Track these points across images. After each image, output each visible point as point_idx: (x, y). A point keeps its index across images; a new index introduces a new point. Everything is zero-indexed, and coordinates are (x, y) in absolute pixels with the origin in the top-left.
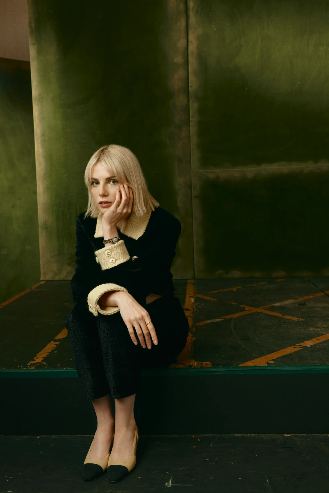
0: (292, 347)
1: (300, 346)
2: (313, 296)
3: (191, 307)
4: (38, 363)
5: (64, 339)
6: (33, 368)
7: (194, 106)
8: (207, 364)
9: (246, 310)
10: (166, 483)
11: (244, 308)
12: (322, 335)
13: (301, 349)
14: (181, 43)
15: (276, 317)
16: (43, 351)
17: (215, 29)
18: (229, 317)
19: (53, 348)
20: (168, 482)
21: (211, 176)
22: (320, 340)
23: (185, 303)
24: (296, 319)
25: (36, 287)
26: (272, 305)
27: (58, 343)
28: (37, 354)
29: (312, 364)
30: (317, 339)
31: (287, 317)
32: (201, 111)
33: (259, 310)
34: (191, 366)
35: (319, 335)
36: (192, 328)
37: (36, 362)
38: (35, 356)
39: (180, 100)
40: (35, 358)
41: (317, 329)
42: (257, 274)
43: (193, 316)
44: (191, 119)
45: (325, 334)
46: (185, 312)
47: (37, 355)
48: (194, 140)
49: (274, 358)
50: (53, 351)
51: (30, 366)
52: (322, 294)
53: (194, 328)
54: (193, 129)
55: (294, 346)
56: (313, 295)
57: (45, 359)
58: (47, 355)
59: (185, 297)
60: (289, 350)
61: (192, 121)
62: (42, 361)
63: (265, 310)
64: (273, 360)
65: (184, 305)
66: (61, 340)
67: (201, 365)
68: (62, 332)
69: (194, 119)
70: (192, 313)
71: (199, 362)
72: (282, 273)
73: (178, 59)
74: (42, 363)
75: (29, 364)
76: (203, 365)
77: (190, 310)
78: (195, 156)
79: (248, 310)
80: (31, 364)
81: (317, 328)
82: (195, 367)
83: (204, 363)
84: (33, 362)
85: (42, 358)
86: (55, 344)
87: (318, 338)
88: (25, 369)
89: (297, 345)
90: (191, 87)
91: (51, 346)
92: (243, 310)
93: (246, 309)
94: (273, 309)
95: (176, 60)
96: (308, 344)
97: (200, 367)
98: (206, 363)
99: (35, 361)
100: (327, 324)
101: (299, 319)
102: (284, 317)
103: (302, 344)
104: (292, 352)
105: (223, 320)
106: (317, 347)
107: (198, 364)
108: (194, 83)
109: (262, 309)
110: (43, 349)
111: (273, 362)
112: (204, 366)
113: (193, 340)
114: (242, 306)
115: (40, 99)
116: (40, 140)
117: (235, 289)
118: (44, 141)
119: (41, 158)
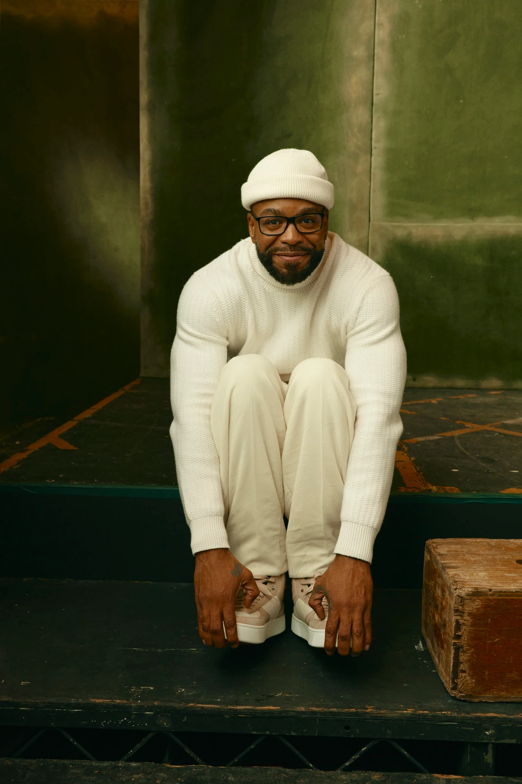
7: (380, 125)
8: (452, 490)
9: (468, 427)
10: (416, 647)
11: (463, 424)
14: (366, 27)
17: (420, 6)
18: (448, 434)
20: (417, 644)
21: (400, 233)
25: (131, 387)
26: (502, 422)
32: (391, 133)
33: (486, 427)
34: (430, 491)
39: (359, 115)
42: (460, 383)
44: (374, 145)
48: (378, 175)
53: (404, 446)
54: (377, 160)
61: (375, 148)
63: (495, 427)
67: (443, 490)
69: (379, 145)
71: (439, 487)
72: (495, 382)
73: (359, 52)
76: (447, 490)
78: (378, 201)
79: (471, 427)
82: (435, 492)
83: (447, 488)
90: (377, 94)
92: (462, 427)
93: (466, 426)
94: (506, 427)
95: (355, 53)
97: (443, 493)
98: (449, 487)
105: (441, 437)
108: (382, 90)
109: (491, 427)
112: (449, 492)
113: (413, 460)
114: (458, 422)
115: (151, 108)
116: (147, 170)
117: (434, 401)
118: (153, 172)
119: (149, 197)
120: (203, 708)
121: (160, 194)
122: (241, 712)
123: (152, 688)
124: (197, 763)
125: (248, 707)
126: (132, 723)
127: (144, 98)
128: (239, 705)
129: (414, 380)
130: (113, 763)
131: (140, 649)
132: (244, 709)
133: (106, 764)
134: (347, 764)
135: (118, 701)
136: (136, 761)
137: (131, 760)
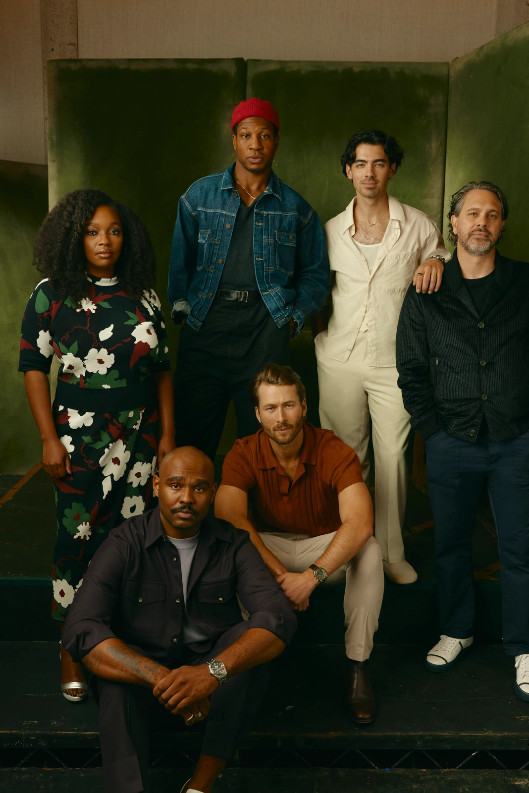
120: (66, 734)
122: (89, 735)
123: (36, 722)
124: (62, 767)
125: (93, 733)
126: (23, 745)
128: (88, 731)
130: (11, 768)
131: (33, 695)
132: (90, 734)
133: (6, 769)
134: (153, 764)
135: (14, 732)
136: (25, 767)
137: (23, 766)
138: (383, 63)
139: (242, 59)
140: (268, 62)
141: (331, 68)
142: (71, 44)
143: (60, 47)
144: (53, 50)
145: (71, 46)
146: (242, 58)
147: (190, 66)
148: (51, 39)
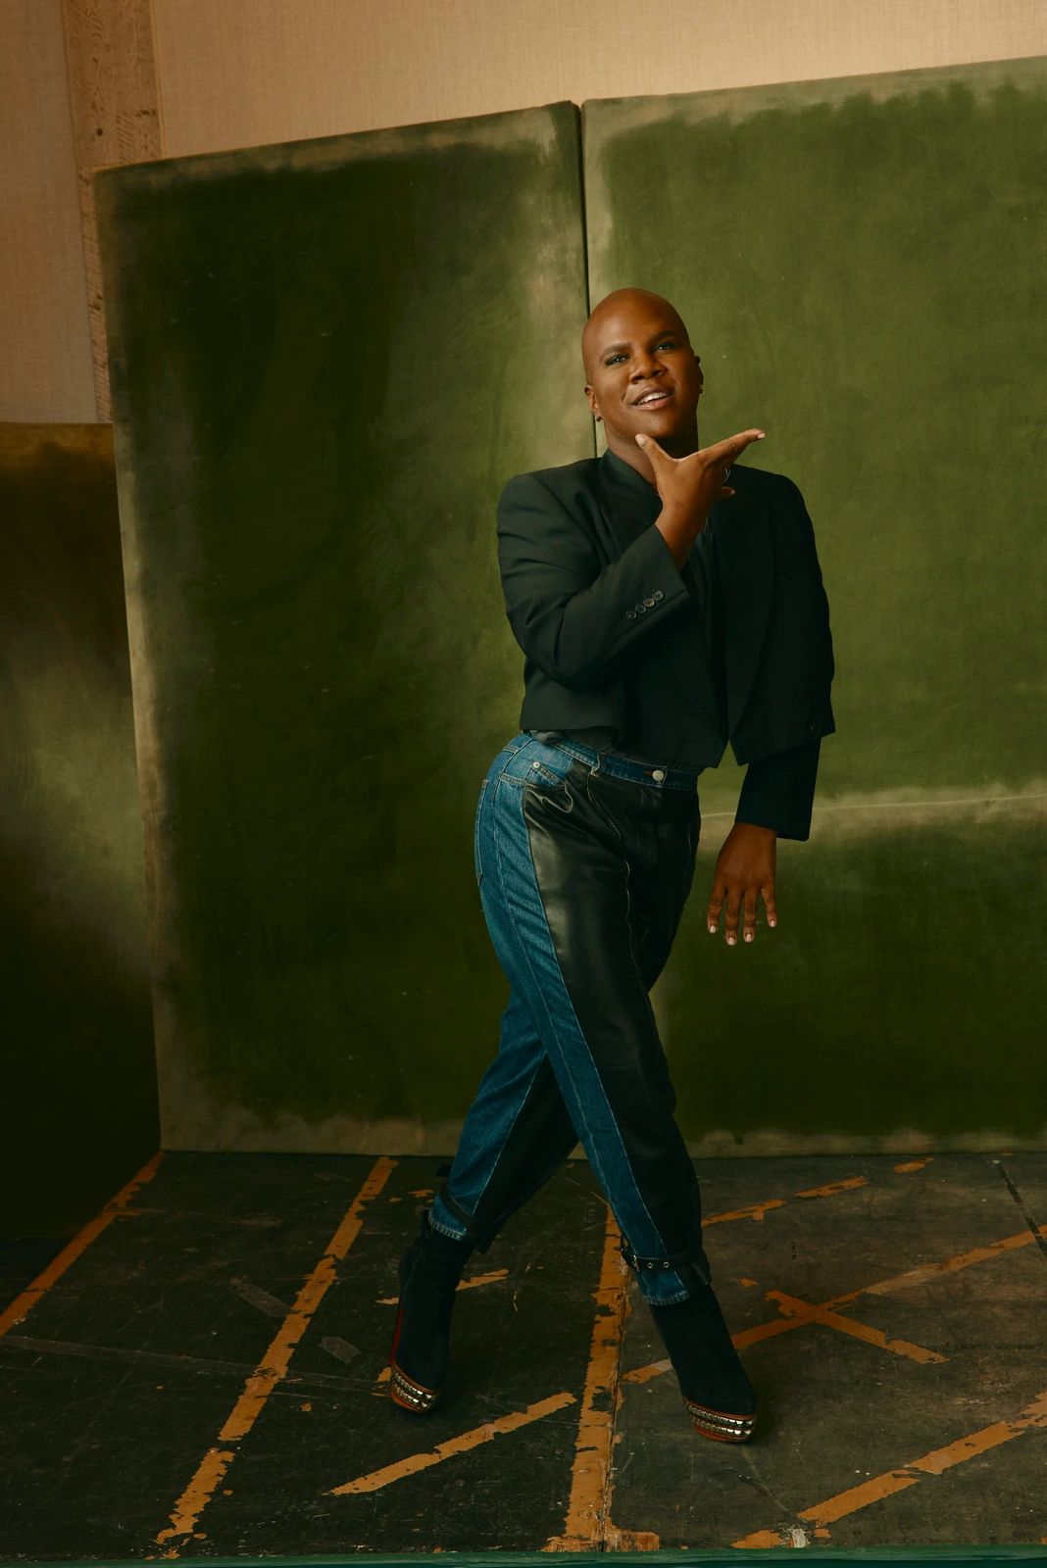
0: (889, 1474)
1: (916, 1473)
2: (1001, 1246)
3: (619, 1297)
4: (185, 1536)
5: (245, 1437)
6: (174, 1555)
8: (646, 1540)
9: (782, 1316)
11: (776, 1303)
12: (986, 1426)
13: (913, 1481)
14: (575, 417)
15: (867, 1346)
16: (191, 1487)
19: (218, 1475)
22: (974, 1445)
23: (598, 1281)
24: (922, 1356)
25: (130, 1197)
26: (864, 1290)
27: (229, 1456)
28: (177, 1503)
29: (932, 1541)
30: (967, 1445)
31: (901, 1348)
33: (820, 1313)
34: (604, 1545)
35: (977, 1427)
36: (615, 1391)
37: (179, 1531)
38: (171, 1508)
40: (173, 1517)
41: (977, 1401)
42: (839, 1143)
43: (621, 1342)
45: (994, 1420)
46: (598, 1322)
47: (177, 1506)
49: (832, 1519)
50: (220, 1487)
51: (165, 1549)
52: (1028, 1237)
53: (619, 1394)
55: (897, 1472)
56: (997, 1244)
57: (203, 1522)
58: (207, 1506)
59: (602, 1250)
60: (878, 1488)
62: (197, 1528)
63: (839, 1312)
64: (829, 1526)
65: (597, 1290)
66: (237, 1443)
67: (630, 1543)
68: (236, 1409)
70: (619, 1327)
71: (625, 1533)
72: (914, 1140)
74: (196, 1536)
75: (161, 1538)
76: (637, 1544)
77: (613, 1314)
79: (788, 1314)
80: (166, 1540)
81: (977, 1394)
82: (614, 1548)
83: (640, 1535)
84: (170, 1533)
85: (194, 1516)
86: (223, 1462)
87: (971, 1438)
88: (152, 1557)
89: (906, 1466)
91: (212, 1468)
92: (775, 1312)
93: (781, 1309)
94: (864, 1309)
96: (937, 1462)
97: (625, 1550)
98: (645, 1534)
99: (174, 1527)
100: (1008, 1381)
101: (933, 1355)
102: (889, 1348)
103: (920, 1464)
104: (886, 1496)
106: (961, 1474)
107: (624, 1537)
109: (830, 1309)
110: (191, 1481)
111: (824, 1533)
112: (640, 1546)
113: (616, 1444)
114: (773, 1295)
115: (149, 588)
116: (148, 714)
117: (759, 1216)
118: (161, 719)
119: (154, 769)
121: (178, 766)
127: (132, 567)
129: (739, 1141)
138: (950, 69)
139: (568, 104)
140: (641, 102)
141: (813, 101)
142: (145, 112)
143: (118, 122)
144: (100, 132)
145: (145, 117)
146: (570, 102)
147: (437, 141)
148: (94, 106)
